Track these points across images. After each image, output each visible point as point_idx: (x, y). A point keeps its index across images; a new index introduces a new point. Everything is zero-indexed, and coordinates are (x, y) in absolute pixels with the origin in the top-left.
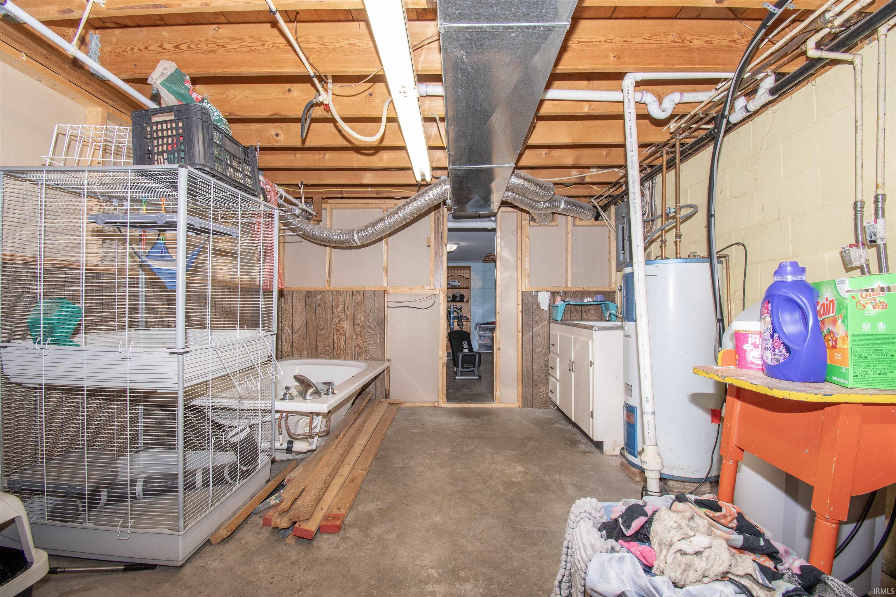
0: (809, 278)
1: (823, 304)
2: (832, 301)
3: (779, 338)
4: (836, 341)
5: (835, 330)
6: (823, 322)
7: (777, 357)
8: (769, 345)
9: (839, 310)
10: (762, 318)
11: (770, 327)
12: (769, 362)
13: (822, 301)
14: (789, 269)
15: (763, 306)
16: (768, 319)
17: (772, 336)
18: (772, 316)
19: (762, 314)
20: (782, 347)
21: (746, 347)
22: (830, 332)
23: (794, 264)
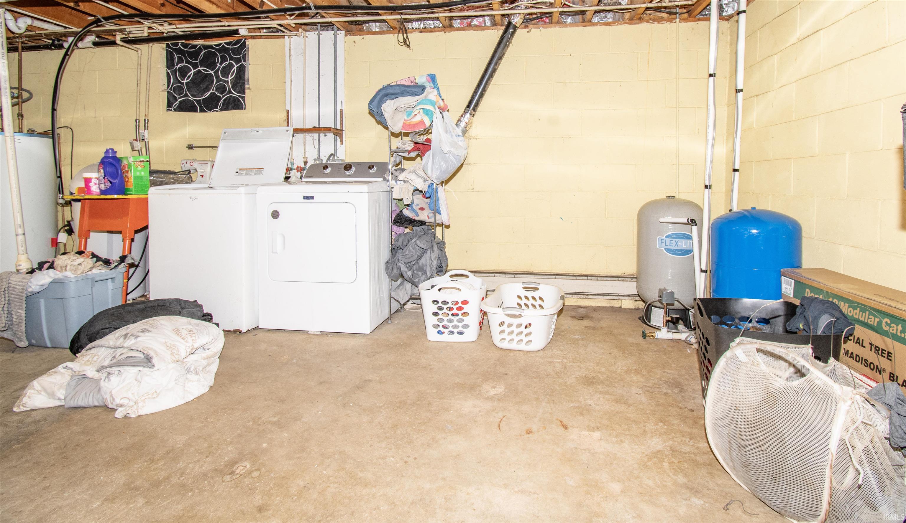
0: (118, 155)
1: (124, 166)
2: (127, 165)
3: (107, 178)
4: (128, 179)
5: (128, 175)
6: (124, 172)
7: (106, 186)
8: (103, 182)
9: (129, 168)
10: (99, 171)
11: (103, 174)
12: (103, 189)
13: (123, 165)
14: (110, 151)
15: (99, 166)
16: (102, 171)
17: (104, 178)
18: (104, 170)
19: (99, 169)
20: (109, 182)
21: (90, 184)
22: (126, 176)
23: (112, 150)
